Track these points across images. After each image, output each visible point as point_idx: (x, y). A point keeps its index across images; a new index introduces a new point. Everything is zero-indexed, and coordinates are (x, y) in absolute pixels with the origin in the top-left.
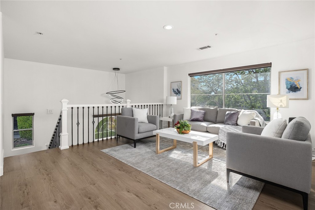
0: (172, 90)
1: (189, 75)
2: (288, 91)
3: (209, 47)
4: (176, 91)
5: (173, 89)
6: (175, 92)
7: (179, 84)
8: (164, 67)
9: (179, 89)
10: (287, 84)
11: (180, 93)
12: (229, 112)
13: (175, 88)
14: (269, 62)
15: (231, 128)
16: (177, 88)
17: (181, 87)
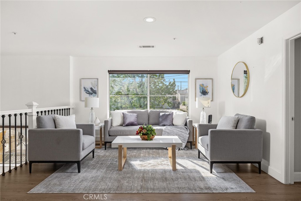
0: (83, 90)
1: (109, 71)
2: (201, 94)
3: (153, 47)
4: (90, 90)
5: (85, 88)
6: (88, 91)
7: (95, 81)
8: (70, 56)
9: (93, 88)
10: (200, 89)
11: (96, 93)
12: (164, 113)
13: (88, 86)
14: (188, 70)
15: (173, 128)
16: (91, 86)
17: (97, 85)
